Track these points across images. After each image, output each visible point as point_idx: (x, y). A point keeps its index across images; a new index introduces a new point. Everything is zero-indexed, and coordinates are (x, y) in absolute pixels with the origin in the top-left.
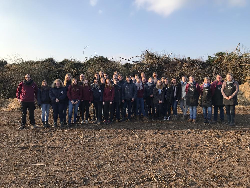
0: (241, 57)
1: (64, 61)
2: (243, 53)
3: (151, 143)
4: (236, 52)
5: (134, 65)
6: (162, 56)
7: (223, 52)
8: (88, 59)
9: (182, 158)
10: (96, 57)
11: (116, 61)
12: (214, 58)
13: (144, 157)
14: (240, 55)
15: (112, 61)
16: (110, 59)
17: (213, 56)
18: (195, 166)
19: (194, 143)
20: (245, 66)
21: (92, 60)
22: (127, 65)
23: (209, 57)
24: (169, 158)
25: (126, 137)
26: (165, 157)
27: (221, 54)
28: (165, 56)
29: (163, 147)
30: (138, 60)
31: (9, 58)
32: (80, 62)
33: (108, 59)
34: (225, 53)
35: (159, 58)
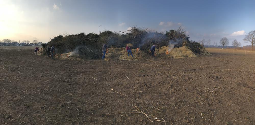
0: (181, 33)
1: (89, 34)
2: (182, 31)
3: (137, 84)
4: (179, 30)
5: (127, 35)
6: (142, 30)
7: (173, 30)
8: (101, 33)
9: (156, 92)
10: (105, 31)
11: (117, 33)
12: (169, 33)
13: (133, 94)
14: (181, 32)
15: (115, 33)
16: (113, 32)
17: (169, 32)
18: (164, 97)
19: (162, 81)
20: (183, 38)
21: (103, 33)
22: (123, 35)
23: (167, 32)
24: (149, 93)
25: (122, 79)
26: (146, 92)
27: (172, 31)
28: (144, 31)
29: (145, 85)
30: (129, 32)
31: (63, 34)
32: (97, 34)
33: (112, 32)
34: (174, 31)
35: (140, 31)
